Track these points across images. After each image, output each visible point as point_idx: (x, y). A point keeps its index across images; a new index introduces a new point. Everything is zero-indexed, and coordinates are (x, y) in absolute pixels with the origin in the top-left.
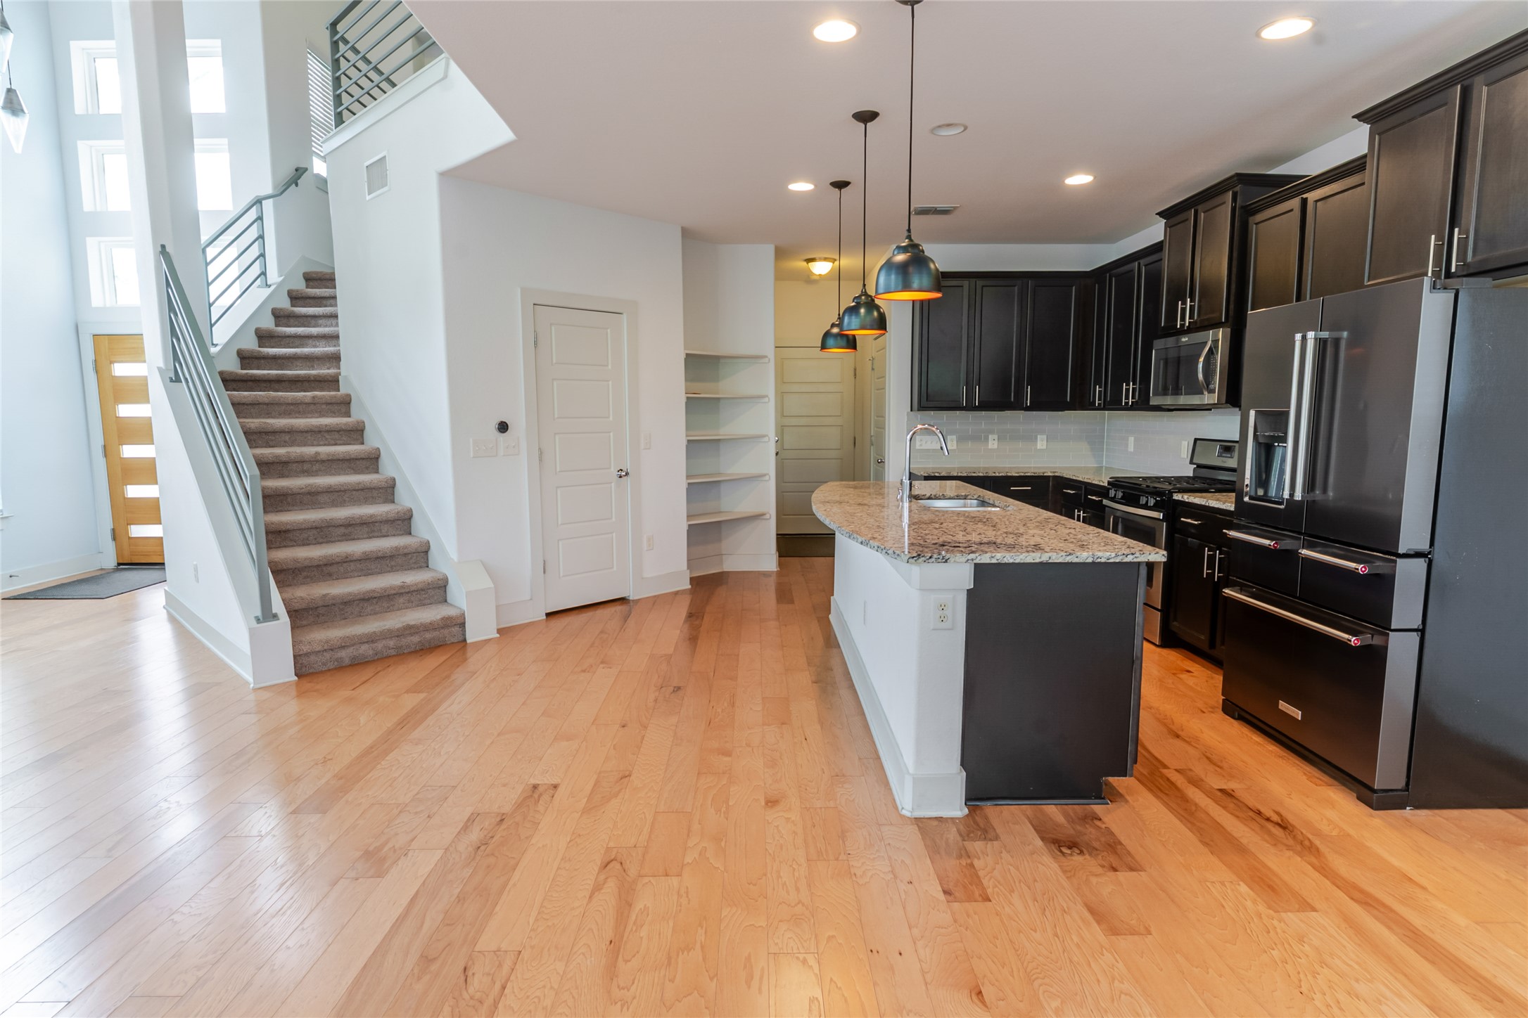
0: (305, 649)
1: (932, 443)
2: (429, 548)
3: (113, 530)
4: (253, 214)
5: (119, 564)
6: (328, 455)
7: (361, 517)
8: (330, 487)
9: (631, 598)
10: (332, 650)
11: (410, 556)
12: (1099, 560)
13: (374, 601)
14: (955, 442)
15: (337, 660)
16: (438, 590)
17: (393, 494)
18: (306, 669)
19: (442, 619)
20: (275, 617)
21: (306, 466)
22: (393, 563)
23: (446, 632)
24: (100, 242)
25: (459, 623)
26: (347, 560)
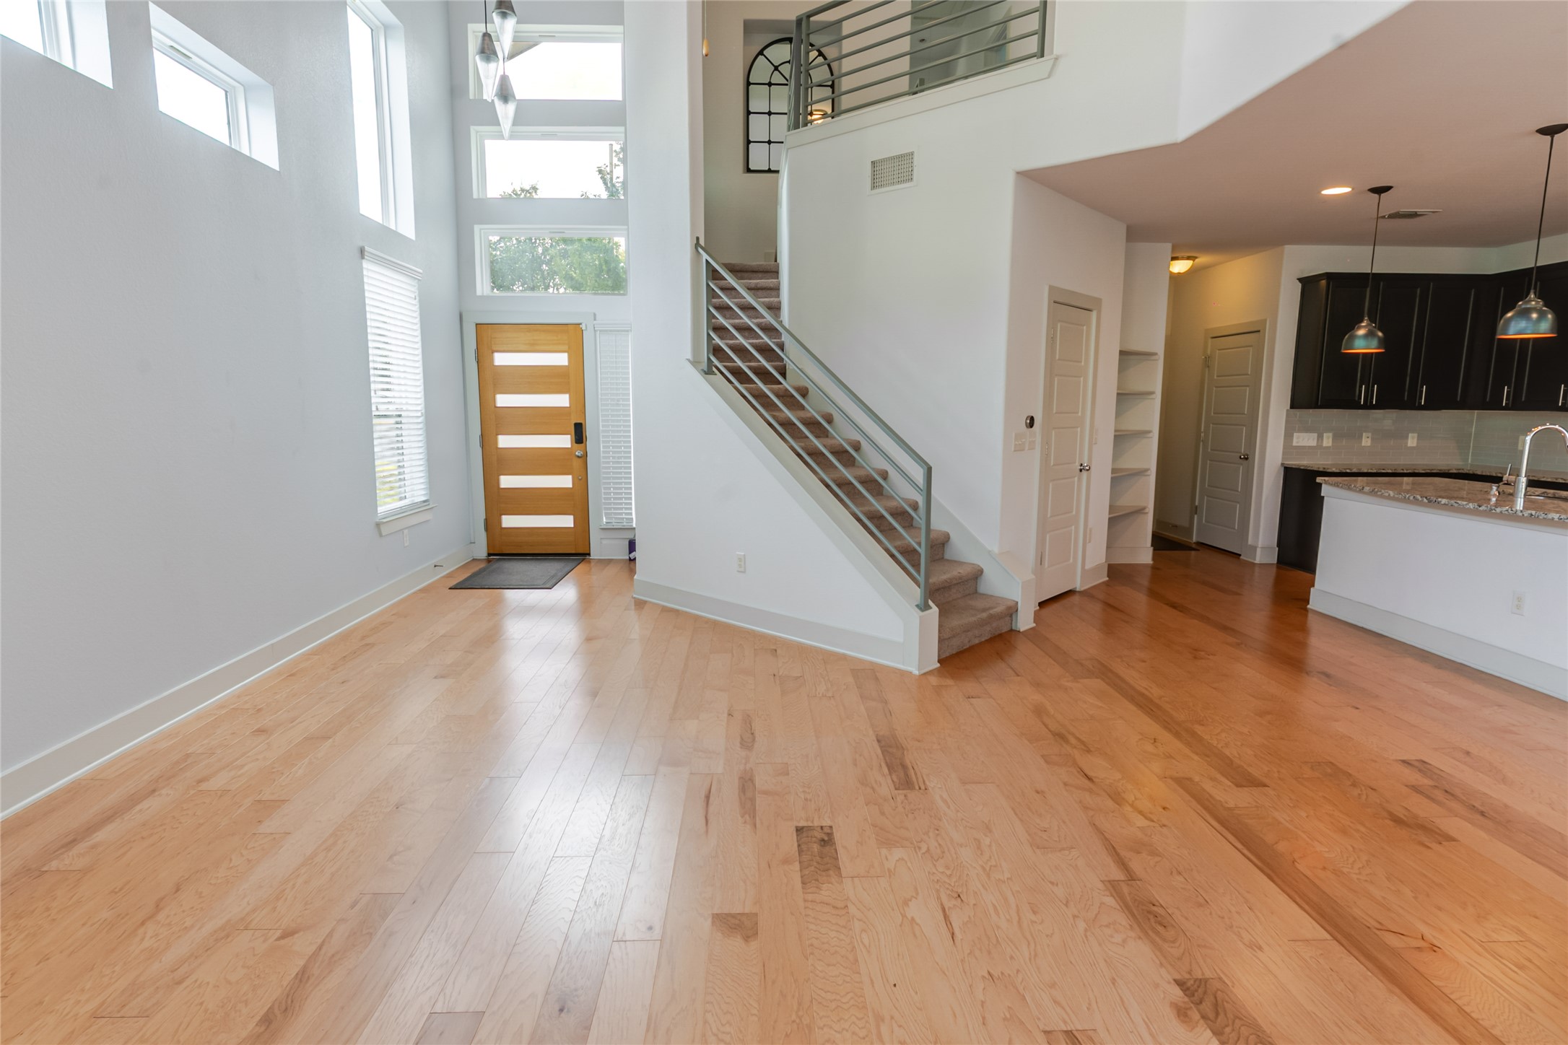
1: (1308, 440)
2: (949, 538)
3: (486, 520)
5: (489, 555)
9: (1078, 590)
13: (942, 591)
14: (1331, 440)
16: (973, 581)
19: (1007, 608)
23: (1003, 621)
24: (481, 229)
25: (1011, 613)
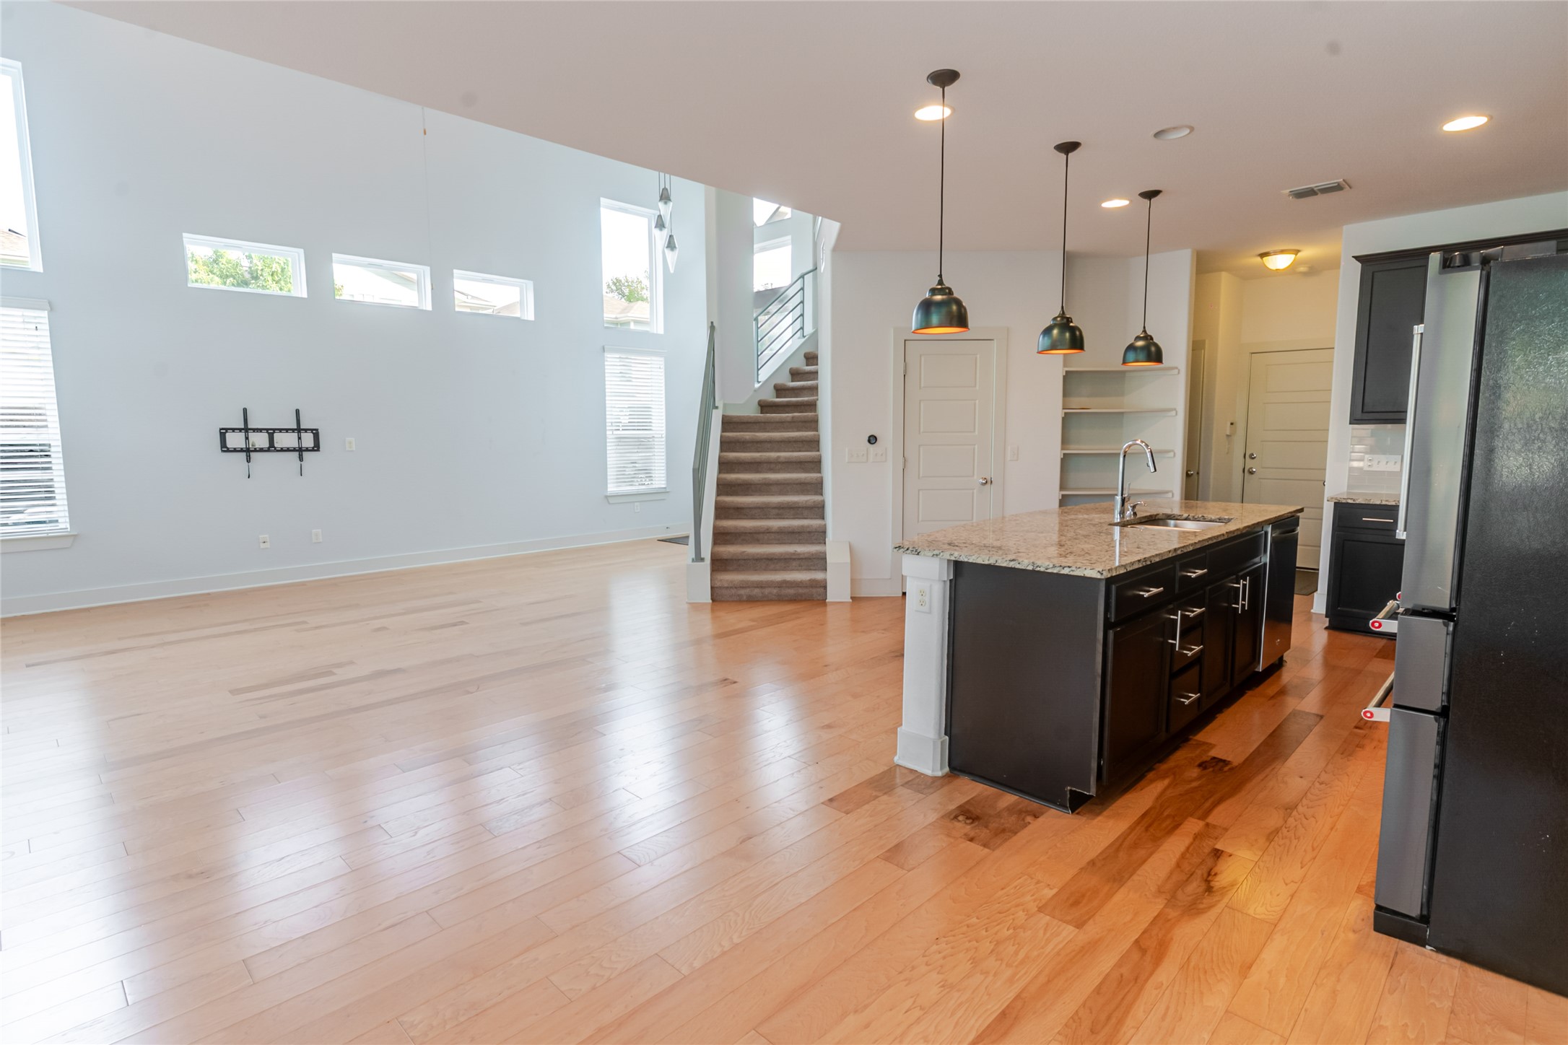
0: (718, 584)
2: (827, 530)
4: (798, 285)
6: (785, 458)
7: (788, 503)
8: (778, 480)
10: (736, 588)
11: (812, 534)
12: (1038, 569)
13: (776, 561)
15: (739, 595)
16: (819, 562)
17: (822, 489)
18: (718, 597)
19: (810, 580)
20: (702, 560)
21: (773, 466)
22: (800, 538)
23: (814, 590)
25: (823, 586)
26: (768, 531)
